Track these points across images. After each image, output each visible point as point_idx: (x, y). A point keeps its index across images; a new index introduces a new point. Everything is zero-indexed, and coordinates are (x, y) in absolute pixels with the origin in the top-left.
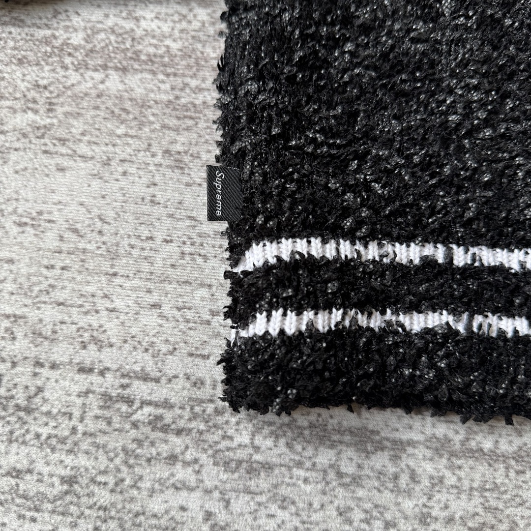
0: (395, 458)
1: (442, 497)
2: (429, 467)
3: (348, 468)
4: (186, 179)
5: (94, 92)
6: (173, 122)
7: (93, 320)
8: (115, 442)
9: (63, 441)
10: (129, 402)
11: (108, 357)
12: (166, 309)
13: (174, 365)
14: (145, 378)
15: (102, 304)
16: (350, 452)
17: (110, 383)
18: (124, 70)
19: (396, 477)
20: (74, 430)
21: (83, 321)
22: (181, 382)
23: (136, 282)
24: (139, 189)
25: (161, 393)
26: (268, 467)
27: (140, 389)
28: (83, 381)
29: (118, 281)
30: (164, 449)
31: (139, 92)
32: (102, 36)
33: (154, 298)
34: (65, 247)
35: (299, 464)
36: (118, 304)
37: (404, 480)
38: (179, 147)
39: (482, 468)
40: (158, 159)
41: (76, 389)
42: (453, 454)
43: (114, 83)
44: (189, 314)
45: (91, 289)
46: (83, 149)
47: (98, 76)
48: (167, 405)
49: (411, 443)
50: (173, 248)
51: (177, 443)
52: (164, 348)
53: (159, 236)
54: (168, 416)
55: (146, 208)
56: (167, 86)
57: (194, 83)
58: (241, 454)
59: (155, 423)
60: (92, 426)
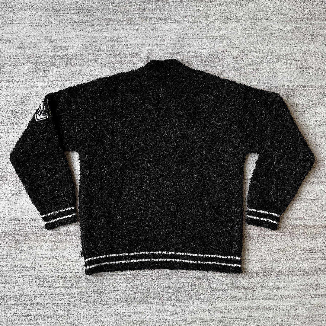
0: (105, 277)
1: (110, 280)
2: (108, 277)
3: (100, 278)
4: (79, 249)
5: (66, 239)
6: (76, 242)
7: (71, 267)
8: (76, 280)
9: (70, 280)
10: (76, 275)
11: (73, 271)
12: (79, 265)
13: (80, 271)
14: (78, 273)
15: (72, 265)
16: (100, 277)
17: (74, 273)
18: (69, 235)
19: (105, 279)
20: (71, 279)
21: (70, 267)
22: (81, 272)
23: (75, 262)
24: (74, 251)
25: (80, 274)
26: (92, 280)
27: (77, 274)
28: (71, 274)
29: (73, 262)
30: (81, 279)
31: (72, 238)
32: (66, 231)
33: (77, 264)
34: (66, 259)
35: (95, 279)
36: (73, 265)
37: (106, 279)
38: (77, 245)
39: (114, 276)
40: (75, 247)
41: (70, 275)
42: (111, 275)
43: (68, 237)
44: (81, 265)
45: (70, 264)
46: (66, 247)
47: (66, 237)
48: (80, 275)
49: (106, 275)
50: (78, 257)
51: (82, 279)
52: (79, 269)
53: (77, 256)
54: (81, 276)
55: (75, 253)
56: (75, 237)
57: (78, 236)
58: (89, 279)
59: (79, 277)
60: (73, 278)
